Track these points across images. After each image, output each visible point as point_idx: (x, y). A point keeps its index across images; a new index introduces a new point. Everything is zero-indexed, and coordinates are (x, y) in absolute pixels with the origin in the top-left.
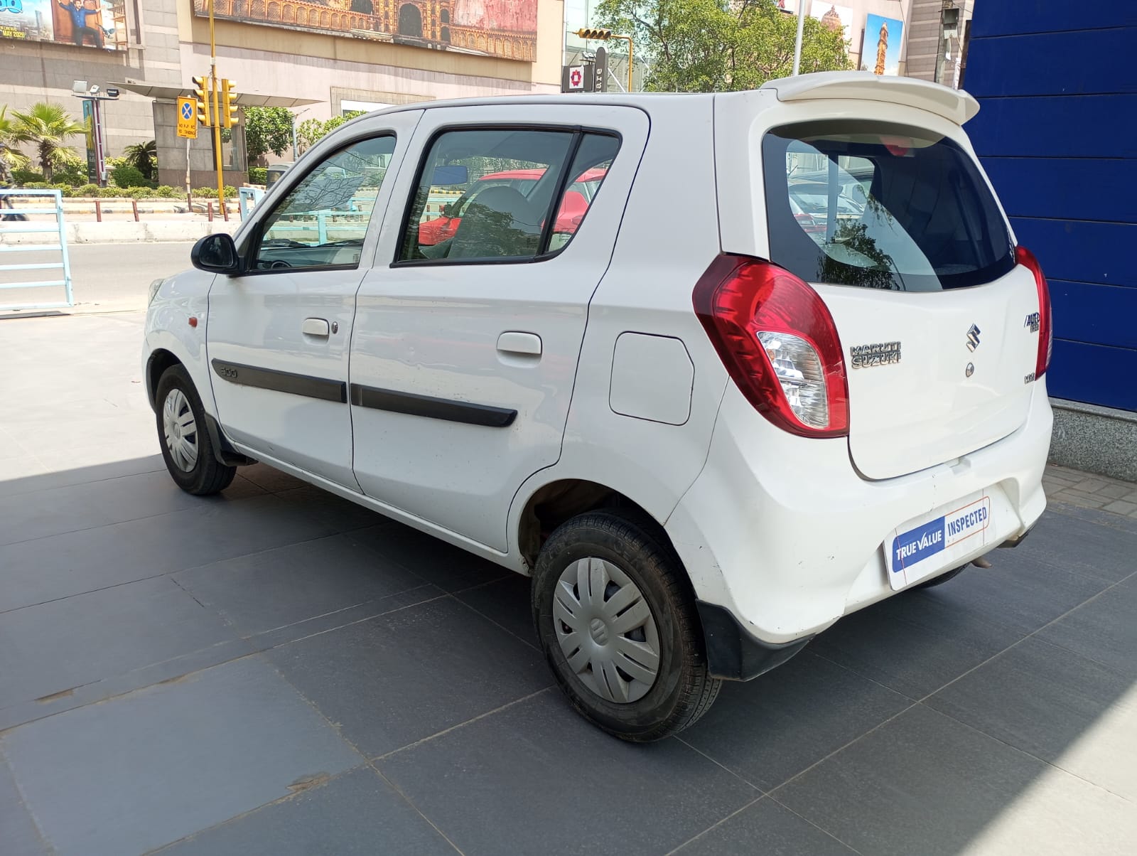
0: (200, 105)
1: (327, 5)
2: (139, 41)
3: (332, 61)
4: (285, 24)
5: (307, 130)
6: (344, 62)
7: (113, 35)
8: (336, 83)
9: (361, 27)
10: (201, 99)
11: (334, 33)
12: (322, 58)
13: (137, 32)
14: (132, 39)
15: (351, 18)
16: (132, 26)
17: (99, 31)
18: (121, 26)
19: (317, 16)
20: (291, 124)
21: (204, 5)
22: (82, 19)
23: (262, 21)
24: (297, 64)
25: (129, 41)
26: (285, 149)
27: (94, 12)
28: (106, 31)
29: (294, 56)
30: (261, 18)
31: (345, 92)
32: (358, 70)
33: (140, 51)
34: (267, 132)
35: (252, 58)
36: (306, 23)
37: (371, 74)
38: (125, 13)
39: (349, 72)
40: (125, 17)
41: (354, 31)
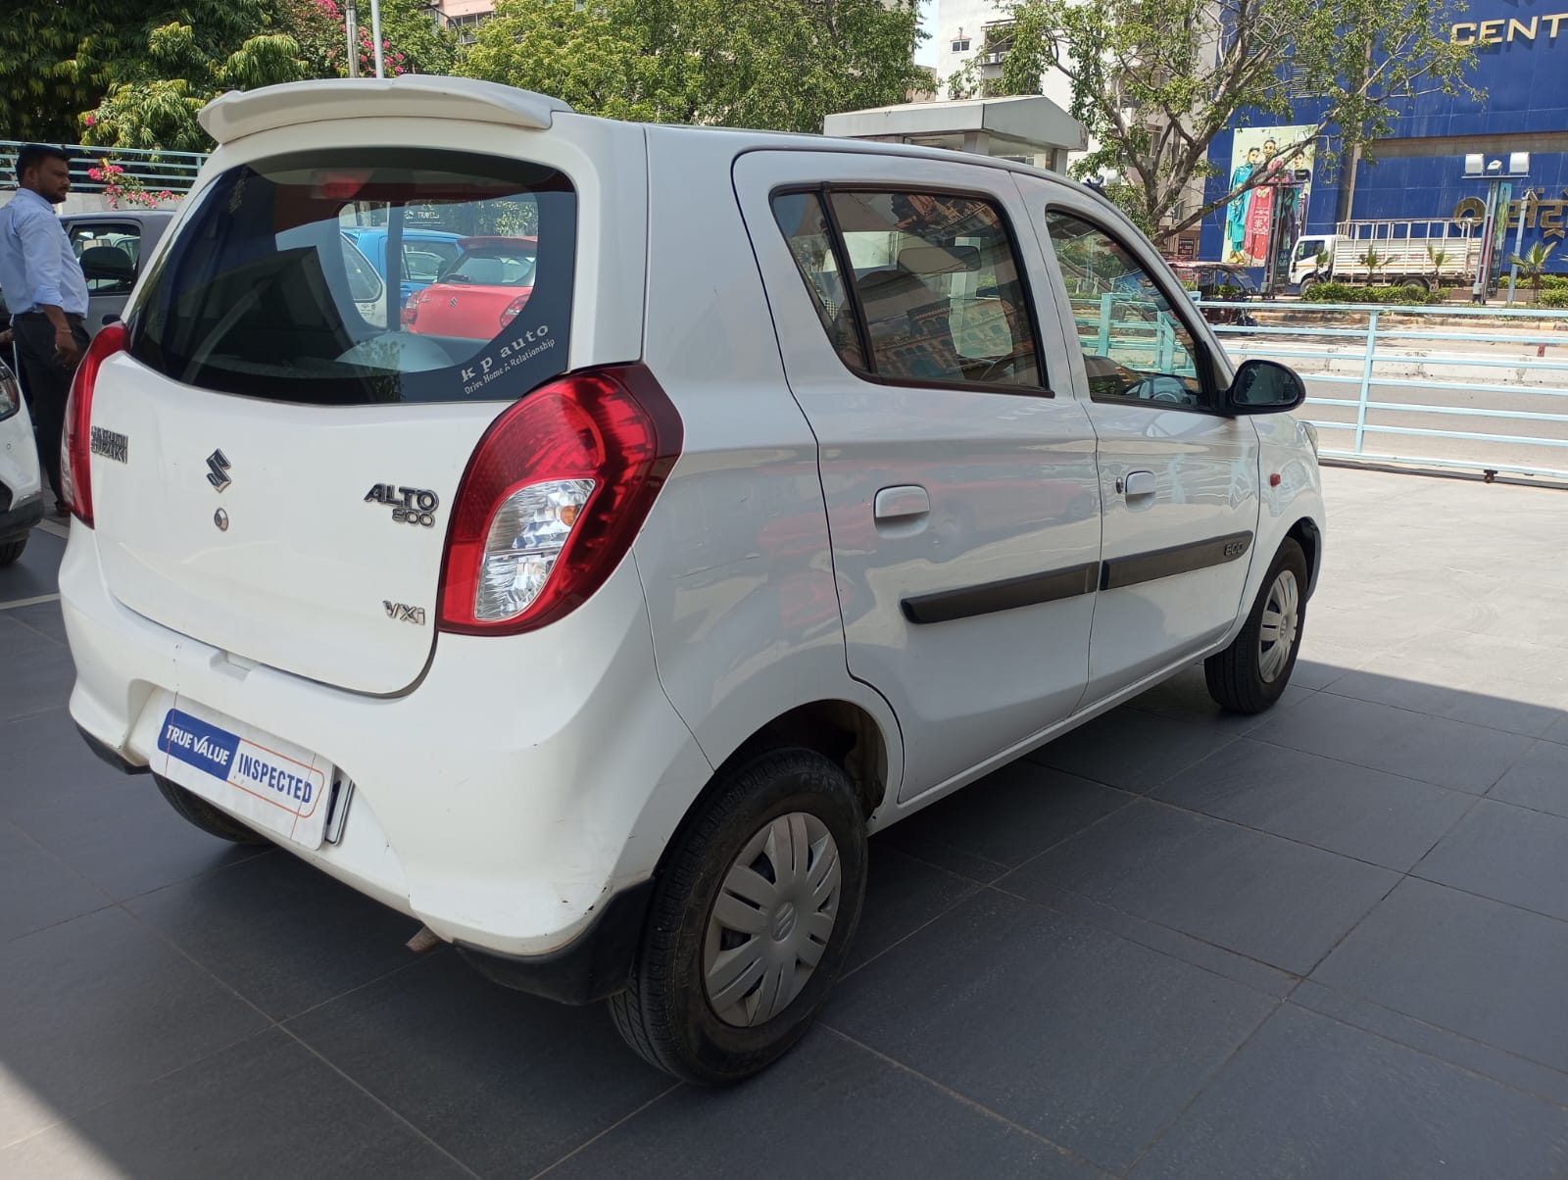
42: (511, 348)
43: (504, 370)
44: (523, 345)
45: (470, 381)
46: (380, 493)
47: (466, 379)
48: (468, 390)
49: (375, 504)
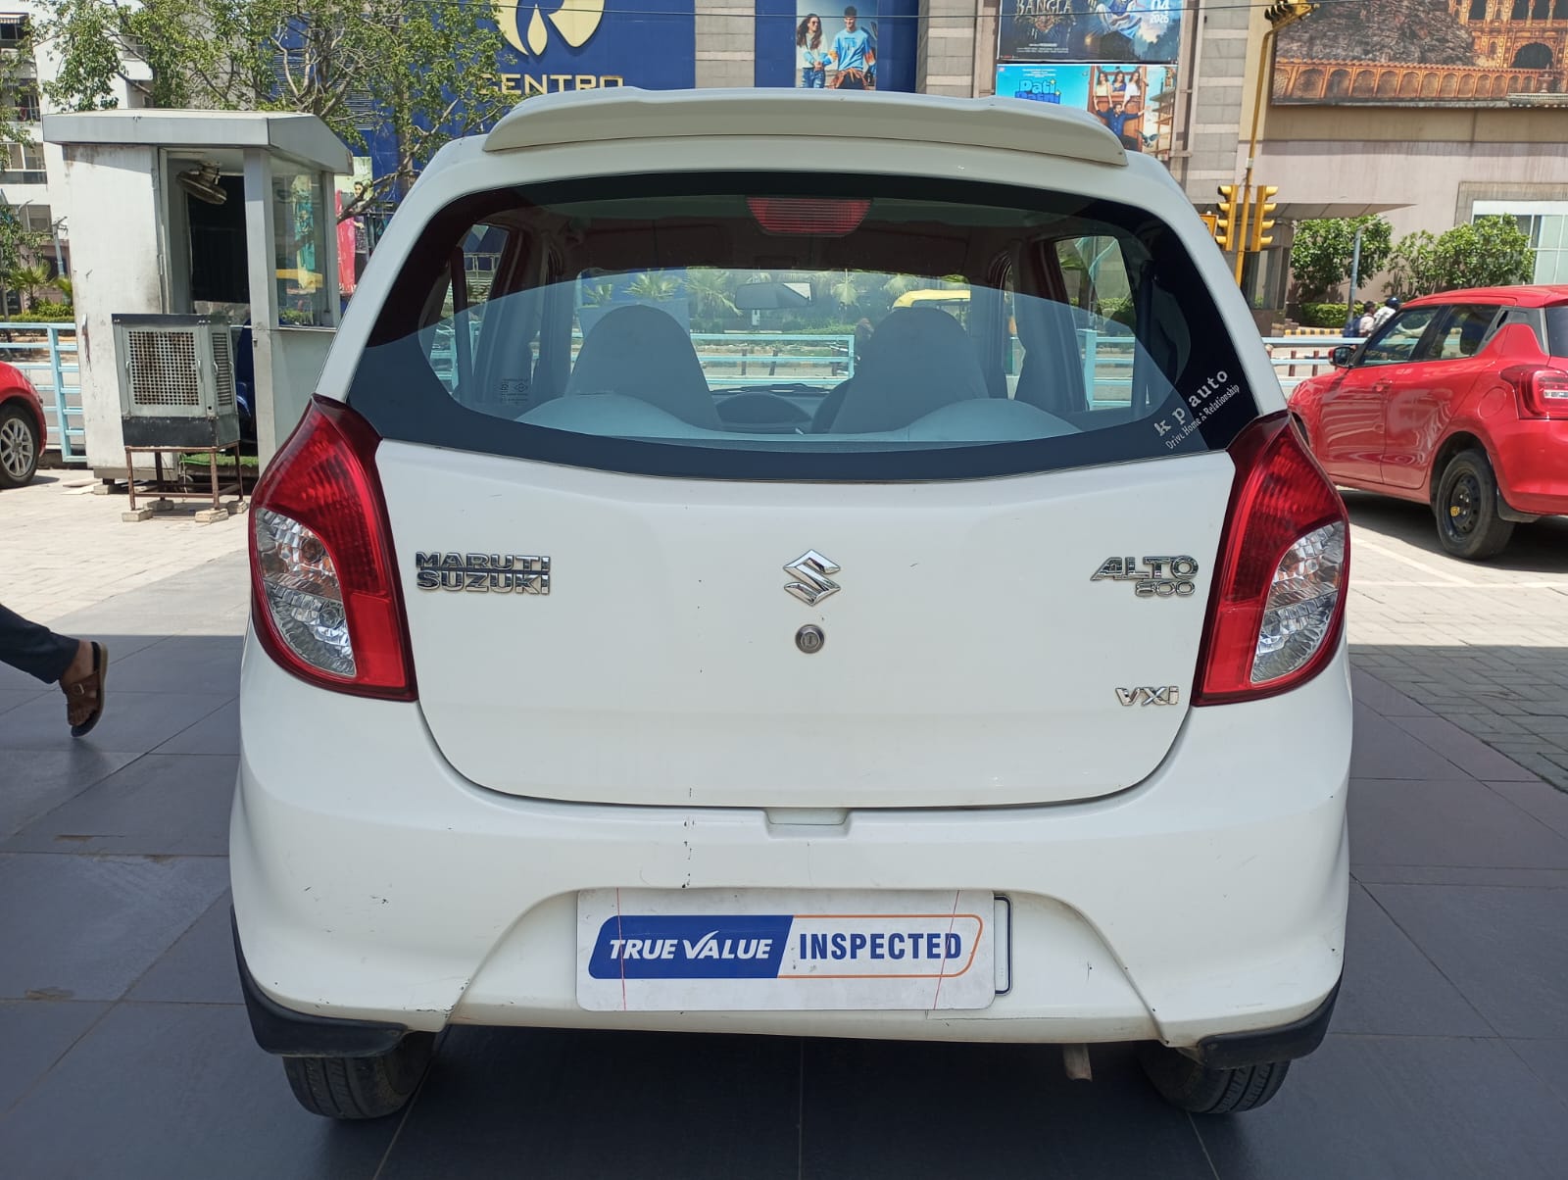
0: (1222, 223)
1: (1474, 64)
2: (1185, 147)
3: (1468, 145)
4: (1402, 100)
5: (1410, 247)
6: (1488, 145)
7: (1154, 143)
8: (1472, 177)
9: (1526, 89)
10: (1224, 215)
11: (1477, 104)
12: (1453, 142)
13: (1184, 136)
14: (1177, 144)
15: (1512, 78)
16: (1179, 127)
17: (1137, 139)
18: (1165, 129)
19: (1455, 83)
20: (1386, 241)
21: (1286, 89)
22: (1120, 127)
23: (1367, 100)
24: (1411, 154)
25: (1173, 147)
26: (1370, 277)
27: (1136, 116)
28: (1145, 139)
29: (1408, 144)
30: (1367, 95)
31: (1482, 189)
32: (1510, 154)
33: (1185, 160)
34: (1344, 253)
35: (1344, 152)
36: (1434, 95)
37: (1531, 158)
38: (1173, 113)
39: (1495, 158)
40: (1173, 118)
41: (1513, 96)
42: (1199, 397)
43: (1201, 420)
44: (1209, 392)
45: (1168, 436)
46: (1114, 568)
47: (1162, 433)
48: (1171, 444)
49: (1108, 583)
